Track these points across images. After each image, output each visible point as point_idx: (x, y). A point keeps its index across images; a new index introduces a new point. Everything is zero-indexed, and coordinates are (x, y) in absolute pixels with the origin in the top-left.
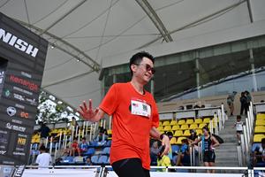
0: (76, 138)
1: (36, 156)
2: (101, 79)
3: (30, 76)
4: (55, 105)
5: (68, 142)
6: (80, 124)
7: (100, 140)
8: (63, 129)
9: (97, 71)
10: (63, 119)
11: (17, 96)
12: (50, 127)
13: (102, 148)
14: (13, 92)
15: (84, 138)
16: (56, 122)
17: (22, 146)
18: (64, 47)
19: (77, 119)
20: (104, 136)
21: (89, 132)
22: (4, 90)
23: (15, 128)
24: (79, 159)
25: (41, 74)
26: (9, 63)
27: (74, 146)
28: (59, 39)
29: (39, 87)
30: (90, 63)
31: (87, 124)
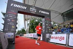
1: (52, 32)
2: (62, 16)
3: (49, 18)
4: (53, 23)
7: (64, 28)
8: (56, 27)
9: (60, 14)
10: (55, 25)
13: (65, 30)
15: (61, 28)
17: (50, 31)
18: (53, 11)
20: (65, 27)
22: (45, 21)
24: (61, 32)
25: (51, 17)
27: (59, 30)
28: (51, 10)
29: (51, 20)
31: (61, 25)
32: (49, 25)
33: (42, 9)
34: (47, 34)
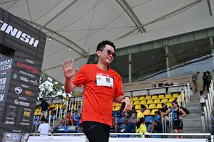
0: (69, 111)
2: (88, 63)
3: (32, 62)
4: (53, 85)
5: (63, 114)
6: (72, 100)
8: (59, 104)
9: (85, 57)
10: (59, 96)
11: (22, 78)
12: (49, 102)
14: (19, 75)
15: (76, 111)
16: (54, 99)
17: (27, 118)
18: (59, 38)
19: (70, 96)
21: (80, 107)
22: (13, 73)
23: (22, 103)
24: (72, 128)
25: (41, 60)
26: (16, 52)
27: (69, 118)
28: (55, 33)
29: (40, 70)
30: (80, 51)
31: (77, 99)
32: (27, 93)
33: (10, 14)
34: (9, 135)
